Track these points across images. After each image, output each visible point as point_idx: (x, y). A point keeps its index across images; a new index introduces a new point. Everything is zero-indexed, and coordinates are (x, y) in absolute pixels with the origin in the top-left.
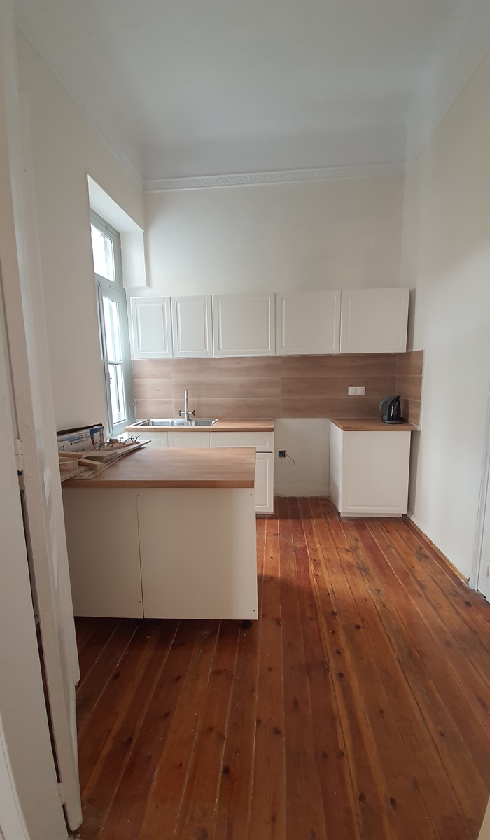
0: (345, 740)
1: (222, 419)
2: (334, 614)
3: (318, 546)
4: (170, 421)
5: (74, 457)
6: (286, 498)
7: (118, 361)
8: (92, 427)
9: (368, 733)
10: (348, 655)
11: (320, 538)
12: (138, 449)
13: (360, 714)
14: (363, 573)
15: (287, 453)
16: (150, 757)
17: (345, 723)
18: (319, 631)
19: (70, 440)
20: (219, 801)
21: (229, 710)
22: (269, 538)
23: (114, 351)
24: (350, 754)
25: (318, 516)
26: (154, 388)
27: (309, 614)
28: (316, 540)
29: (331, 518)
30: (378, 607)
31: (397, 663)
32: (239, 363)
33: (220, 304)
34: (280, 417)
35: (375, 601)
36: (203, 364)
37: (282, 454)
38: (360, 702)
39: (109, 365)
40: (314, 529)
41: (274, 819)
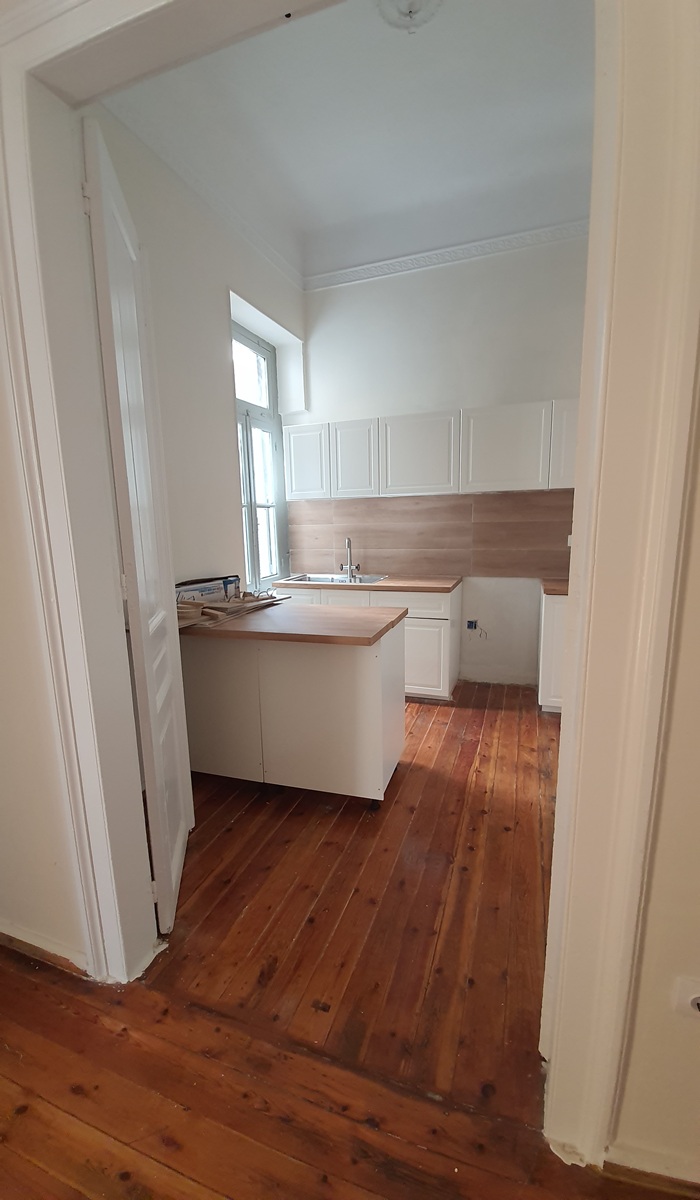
0: (444, 921)
1: (393, 576)
2: (484, 812)
3: (495, 741)
4: (330, 576)
5: (197, 605)
6: (475, 683)
7: (270, 504)
8: (226, 578)
9: (472, 922)
10: (481, 854)
11: (502, 733)
12: (271, 605)
13: (470, 906)
14: (542, 776)
15: (478, 624)
16: (244, 897)
17: (449, 910)
18: (457, 825)
19: (201, 590)
20: (297, 941)
21: (330, 875)
22: (435, 726)
23: (265, 491)
24: (442, 935)
25: (511, 708)
26: (313, 536)
27: (451, 808)
28: (496, 734)
29: (528, 711)
30: (544, 814)
31: (539, 871)
32: (417, 503)
33: (389, 428)
34: (470, 576)
35: (543, 807)
36: (371, 505)
37: (472, 625)
38: (476, 894)
39: (258, 509)
40: (498, 722)
41: (342, 965)
